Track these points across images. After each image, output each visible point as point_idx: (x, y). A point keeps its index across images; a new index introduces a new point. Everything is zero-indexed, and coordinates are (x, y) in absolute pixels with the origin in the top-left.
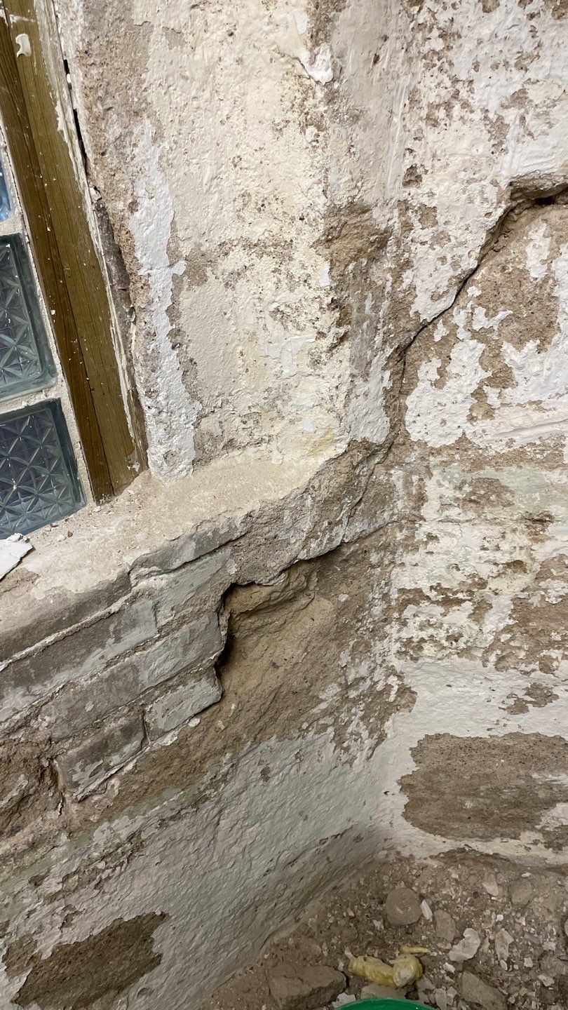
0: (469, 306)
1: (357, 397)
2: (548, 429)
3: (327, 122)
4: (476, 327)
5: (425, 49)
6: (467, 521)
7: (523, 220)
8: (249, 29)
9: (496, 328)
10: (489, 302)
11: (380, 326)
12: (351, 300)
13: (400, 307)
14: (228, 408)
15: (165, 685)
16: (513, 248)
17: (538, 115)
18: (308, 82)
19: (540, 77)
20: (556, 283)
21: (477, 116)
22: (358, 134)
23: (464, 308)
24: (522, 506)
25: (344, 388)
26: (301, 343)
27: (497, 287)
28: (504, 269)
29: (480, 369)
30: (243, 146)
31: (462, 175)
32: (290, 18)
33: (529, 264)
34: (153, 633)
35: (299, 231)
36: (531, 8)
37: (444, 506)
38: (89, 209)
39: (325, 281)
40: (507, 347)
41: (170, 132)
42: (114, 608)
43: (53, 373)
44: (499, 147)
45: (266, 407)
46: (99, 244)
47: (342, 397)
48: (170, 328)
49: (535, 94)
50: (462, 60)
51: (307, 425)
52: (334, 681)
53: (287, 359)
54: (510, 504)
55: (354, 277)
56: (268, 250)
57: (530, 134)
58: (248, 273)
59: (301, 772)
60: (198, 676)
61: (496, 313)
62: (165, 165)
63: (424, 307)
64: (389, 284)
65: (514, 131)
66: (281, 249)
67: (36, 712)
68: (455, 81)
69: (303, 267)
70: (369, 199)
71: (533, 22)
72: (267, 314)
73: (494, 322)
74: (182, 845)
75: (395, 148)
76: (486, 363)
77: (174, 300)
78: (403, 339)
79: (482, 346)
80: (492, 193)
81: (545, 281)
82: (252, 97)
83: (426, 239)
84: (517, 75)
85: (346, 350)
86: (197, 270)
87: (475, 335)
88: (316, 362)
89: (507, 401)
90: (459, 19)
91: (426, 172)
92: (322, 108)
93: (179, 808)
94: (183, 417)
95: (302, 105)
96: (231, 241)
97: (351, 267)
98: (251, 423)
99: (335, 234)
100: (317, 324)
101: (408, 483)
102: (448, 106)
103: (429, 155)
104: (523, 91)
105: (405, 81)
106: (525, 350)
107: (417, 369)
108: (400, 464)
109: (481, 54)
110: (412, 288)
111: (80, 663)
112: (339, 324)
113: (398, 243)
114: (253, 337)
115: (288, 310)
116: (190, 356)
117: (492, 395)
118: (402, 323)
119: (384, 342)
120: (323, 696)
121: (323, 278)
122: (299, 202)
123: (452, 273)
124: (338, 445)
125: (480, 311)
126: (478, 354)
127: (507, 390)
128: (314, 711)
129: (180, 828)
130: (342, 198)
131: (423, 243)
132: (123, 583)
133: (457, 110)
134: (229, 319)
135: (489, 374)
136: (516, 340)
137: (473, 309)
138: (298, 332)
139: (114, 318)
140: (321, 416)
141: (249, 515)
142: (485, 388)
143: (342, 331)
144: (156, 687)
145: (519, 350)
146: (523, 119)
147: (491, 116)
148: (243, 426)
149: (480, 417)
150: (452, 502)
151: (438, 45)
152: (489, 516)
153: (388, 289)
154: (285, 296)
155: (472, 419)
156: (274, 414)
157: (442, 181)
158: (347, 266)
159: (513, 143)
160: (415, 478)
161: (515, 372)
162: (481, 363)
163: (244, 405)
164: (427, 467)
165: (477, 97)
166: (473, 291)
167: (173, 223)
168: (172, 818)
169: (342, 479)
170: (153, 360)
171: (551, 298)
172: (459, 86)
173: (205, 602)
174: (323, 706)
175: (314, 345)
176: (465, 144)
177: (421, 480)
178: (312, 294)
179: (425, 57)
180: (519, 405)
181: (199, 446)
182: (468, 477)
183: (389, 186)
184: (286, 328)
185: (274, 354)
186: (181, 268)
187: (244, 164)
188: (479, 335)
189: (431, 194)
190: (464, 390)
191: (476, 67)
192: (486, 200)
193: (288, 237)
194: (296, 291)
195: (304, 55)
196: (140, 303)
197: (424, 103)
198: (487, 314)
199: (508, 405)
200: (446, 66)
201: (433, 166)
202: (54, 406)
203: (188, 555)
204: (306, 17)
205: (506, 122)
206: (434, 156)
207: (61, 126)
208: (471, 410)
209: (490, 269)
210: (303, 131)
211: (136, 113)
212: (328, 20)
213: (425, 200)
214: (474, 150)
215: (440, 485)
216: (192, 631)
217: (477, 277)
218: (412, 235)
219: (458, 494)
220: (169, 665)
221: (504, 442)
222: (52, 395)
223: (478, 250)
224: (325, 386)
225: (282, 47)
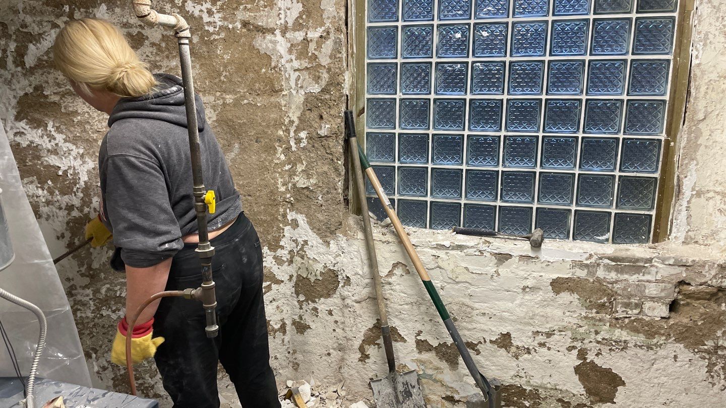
14: (699, 232)
15: (652, 299)
34: (654, 279)
38: (676, 176)
41: (700, 164)
42: (646, 265)
43: (654, 208)
46: (675, 183)
52: (713, 339)
59: (690, 369)
60: (663, 303)
67: (616, 282)
72: (716, 210)
74: (639, 360)
86: (699, 194)
93: (642, 344)
94: (684, 228)
98: (704, 238)
111: (632, 276)
114: (711, 215)
120: (706, 343)
128: (701, 347)
129: (641, 352)
132: (650, 260)
139: (674, 200)
141: (694, 261)
144: (649, 297)
156: (712, 237)
168: (639, 346)
170: (679, 212)
173: (673, 280)
174: (706, 347)
181: (686, 238)
185: (716, 220)
186: (694, 193)
196: (681, 197)
202: (651, 216)
203: (671, 262)
207: (675, 159)
216: (665, 286)
220: (655, 292)
222: (651, 213)
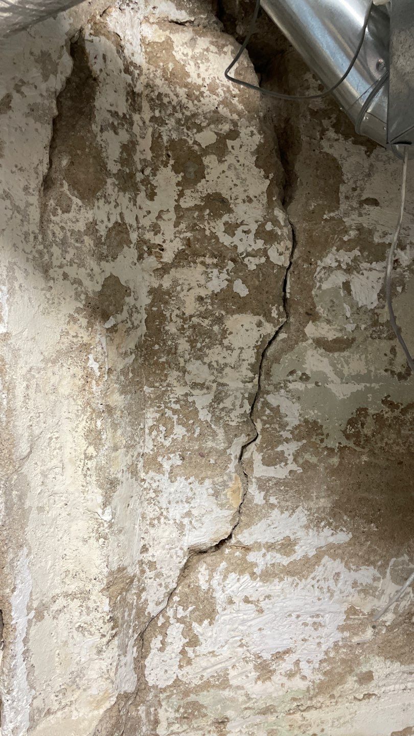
0: (174, 606)
1: (121, 667)
2: (220, 666)
3: (109, 536)
4: (179, 616)
5: (148, 497)
6: (183, 731)
7: (195, 561)
8: (75, 502)
9: (188, 615)
10: (184, 603)
11: (131, 624)
12: (119, 615)
13: (141, 611)
16: (192, 576)
17: (197, 521)
18: (101, 521)
19: (196, 506)
20: (213, 590)
21: (171, 522)
22: (122, 537)
23: (172, 607)
24: (212, 716)
25: (115, 664)
26: (92, 642)
27: (187, 595)
28: (189, 586)
29: (182, 638)
30: (68, 549)
31: (167, 547)
32: (94, 497)
33: (201, 583)
35: (94, 585)
36: (189, 481)
37: (170, 724)
39: (107, 608)
40: (195, 625)
44: (182, 534)
45: (70, 684)
47: (114, 669)
48: (24, 649)
49: (195, 512)
50: (163, 501)
51: (94, 691)
53: (83, 652)
54: (205, 715)
55: (120, 602)
56: (77, 596)
57: (194, 528)
58: (65, 609)
61: (188, 608)
62: (30, 565)
63: (152, 609)
64: (135, 601)
65: (188, 527)
66: (84, 595)
68: (161, 508)
69: (95, 602)
70: (126, 564)
71: (191, 486)
73: (187, 613)
75: (136, 538)
76: (185, 634)
77: (27, 634)
78: (142, 627)
79: (182, 626)
80: (180, 553)
81: (209, 590)
82: (74, 527)
83: (152, 576)
84: (186, 505)
85: (116, 642)
87: (178, 620)
88: (100, 652)
89: (198, 653)
90: (161, 485)
91: (150, 546)
92: (107, 531)
95: (97, 530)
96: (58, 595)
97: (119, 598)
99: (111, 584)
100: (101, 631)
101: (148, 713)
102: (159, 519)
103: (152, 540)
104: (190, 511)
105: (140, 511)
106: (204, 625)
107: (150, 643)
108: (143, 702)
109: (171, 498)
110: (146, 600)
112: (113, 629)
113: (139, 581)
115: (86, 625)
116: (31, 663)
117: (190, 651)
118: (142, 619)
119: (133, 632)
121: (105, 606)
122: (94, 572)
123: (165, 591)
124: (112, 699)
125: (180, 608)
126: (181, 630)
127: (197, 648)
130: (115, 567)
131: (150, 578)
133: (162, 520)
134: (53, 636)
135: (187, 640)
136: (198, 620)
137: (176, 607)
138: (91, 636)
140: (102, 683)
142: (186, 648)
143: (114, 632)
145: (200, 625)
146: (191, 522)
147: (177, 521)
148: (56, 698)
149: (185, 665)
150: (174, 721)
151: (153, 495)
152: (195, 726)
153: (135, 603)
154: (84, 618)
155: (180, 667)
157: (158, 550)
158: (117, 598)
159: (188, 532)
160: (152, 709)
161: (200, 637)
162: (182, 634)
163: (57, 685)
164: (159, 701)
165: (171, 515)
166: (176, 598)
167: (31, 592)
169: (113, 721)
171: (212, 598)
172: (162, 510)
175: (99, 642)
176: (167, 533)
177: (156, 710)
178: (99, 615)
179: (147, 500)
180: (204, 655)
182: (182, 703)
183: (134, 556)
184: (84, 635)
187: (67, 557)
188: (181, 620)
189: (153, 556)
190: (175, 651)
191: (169, 503)
192: (179, 556)
193: (88, 589)
194: (91, 615)
195: (100, 511)
197: (148, 518)
198: (183, 609)
199: (198, 656)
200: (157, 503)
201: (153, 544)
204: (101, 497)
205: (184, 523)
206: (154, 539)
208: (179, 662)
209: (183, 587)
210: (98, 540)
211: (21, 546)
212: (110, 497)
213: (150, 559)
214: (171, 536)
215: (167, 711)
217: (177, 591)
218: (145, 575)
219: (178, 715)
221: (198, 678)
223: (176, 579)
224: (104, 665)
225: (89, 509)
